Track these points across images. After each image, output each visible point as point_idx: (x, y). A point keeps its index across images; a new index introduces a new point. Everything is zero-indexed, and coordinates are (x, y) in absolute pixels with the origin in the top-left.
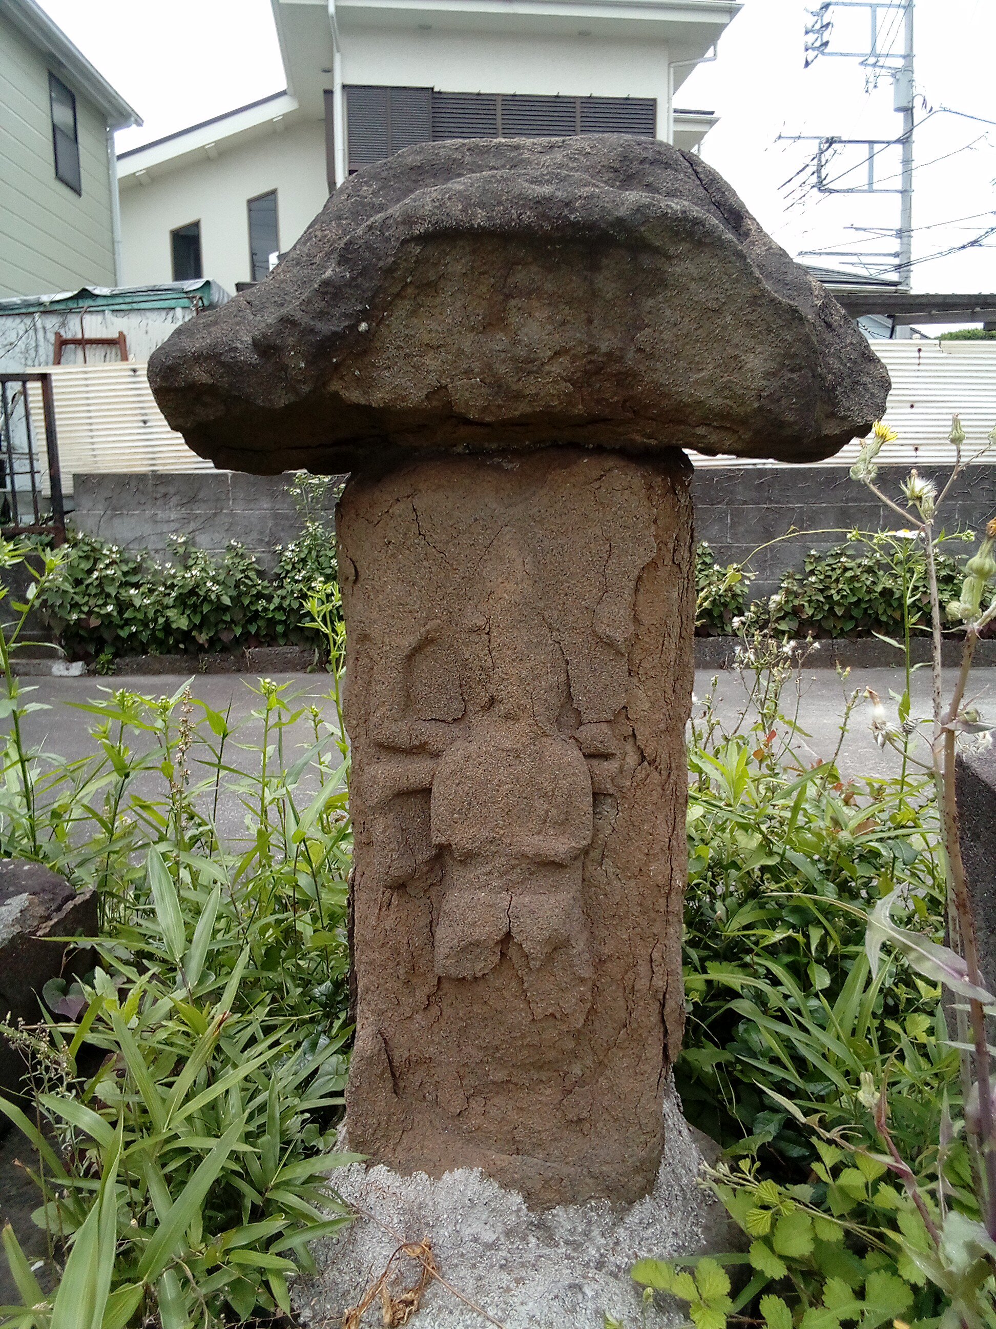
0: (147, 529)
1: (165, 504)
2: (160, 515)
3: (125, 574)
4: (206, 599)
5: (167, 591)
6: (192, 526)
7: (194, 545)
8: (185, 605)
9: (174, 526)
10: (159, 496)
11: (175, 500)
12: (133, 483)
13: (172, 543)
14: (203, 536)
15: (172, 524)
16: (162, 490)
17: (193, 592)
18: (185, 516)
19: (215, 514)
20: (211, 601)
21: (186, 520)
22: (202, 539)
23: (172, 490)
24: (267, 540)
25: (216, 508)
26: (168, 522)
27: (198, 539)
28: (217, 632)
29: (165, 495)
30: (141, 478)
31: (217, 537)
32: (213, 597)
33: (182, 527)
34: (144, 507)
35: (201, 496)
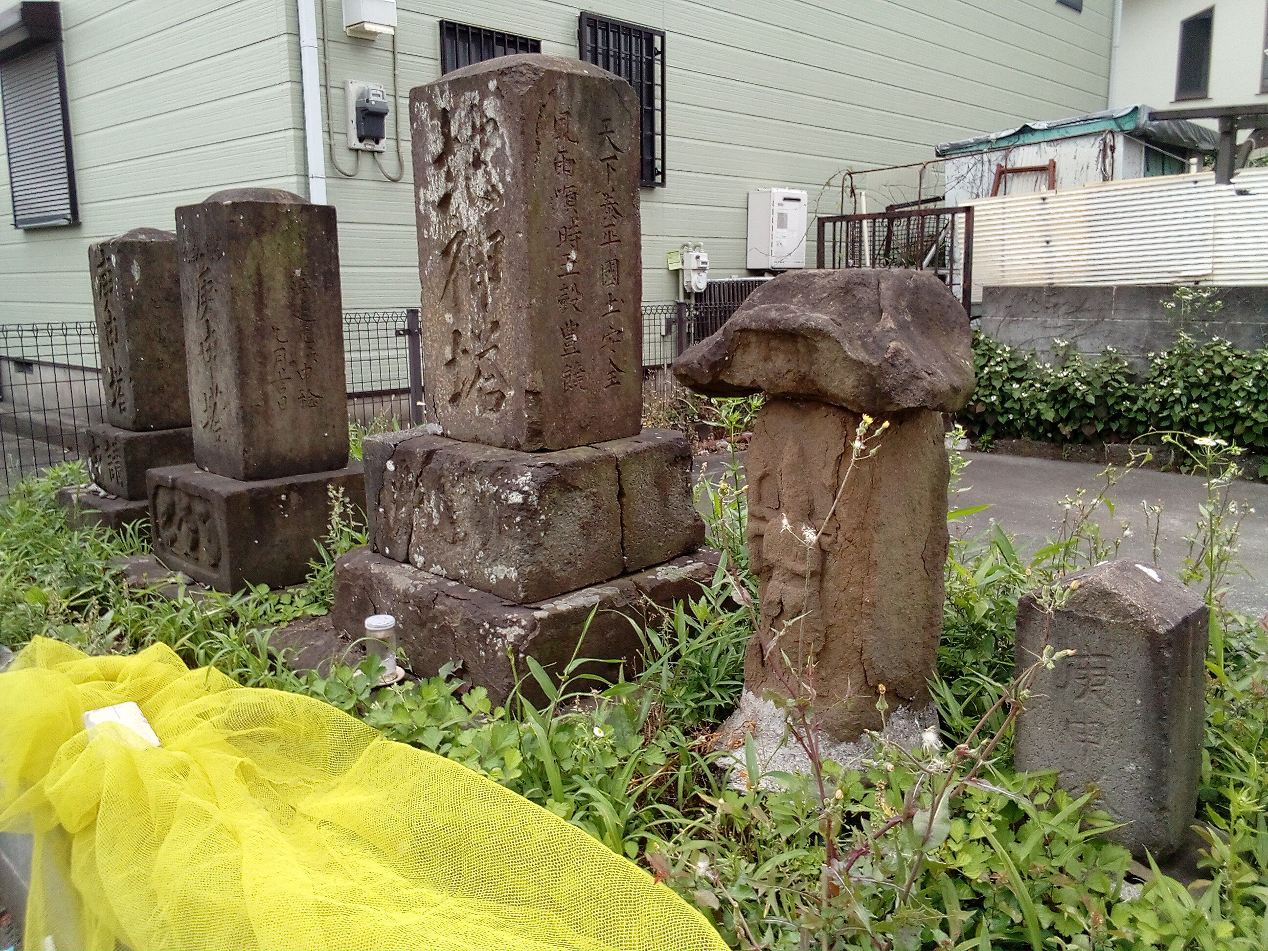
0: (1038, 333)
1: (1054, 313)
2: (1050, 321)
3: (1011, 371)
4: (1073, 397)
5: (1043, 388)
6: (1076, 332)
7: (1075, 348)
8: (1056, 400)
9: (1060, 331)
10: (1050, 305)
11: (1063, 309)
12: (1030, 295)
13: (1055, 347)
14: (1084, 341)
16: (1053, 300)
17: (1063, 389)
18: (1071, 323)
19: (1097, 323)
20: (1077, 399)
21: (1071, 327)
22: (1083, 344)
23: (1061, 301)
24: (1142, 346)
25: (1098, 316)
26: (1055, 328)
27: (1079, 343)
28: (1080, 427)
29: (1055, 305)
30: (1038, 289)
31: (1097, 342)
32: (1079, 395)
33: (1065, 333)
34: (1037, 315)
35: (1087, 306)
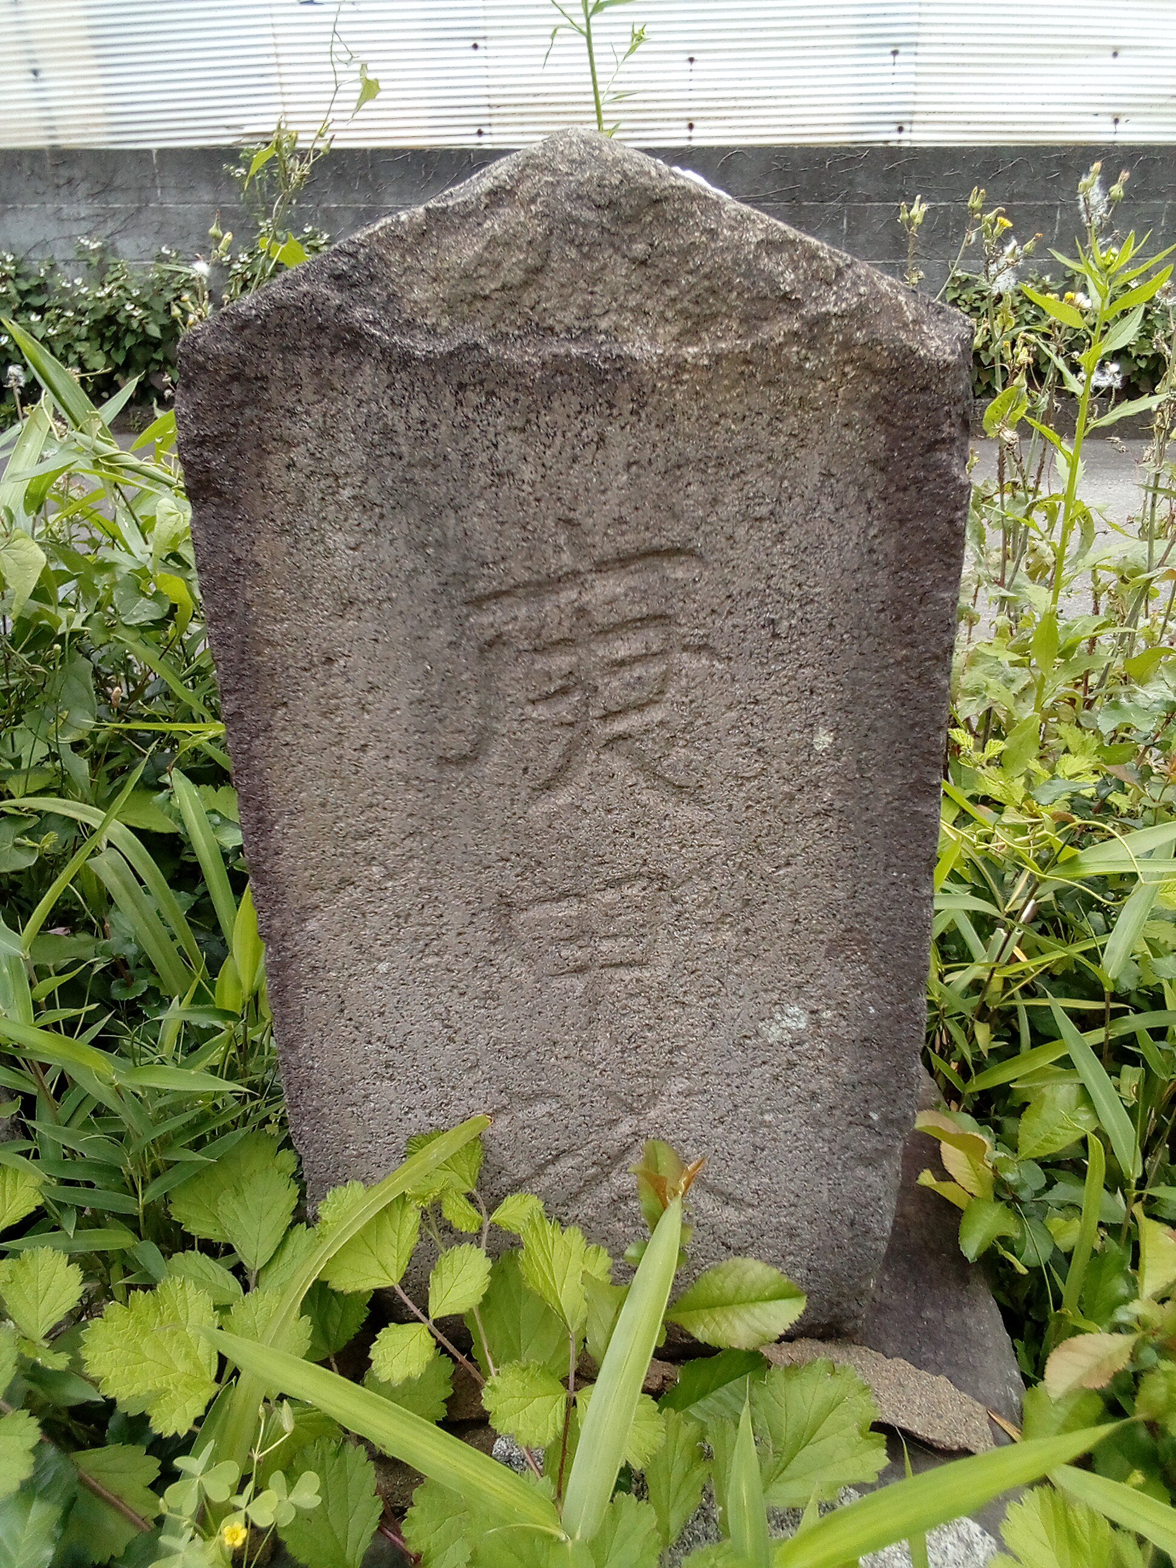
0: (51, 231)
1: (71, 194)
2: (67, 210)
3: (23, 294)
4: (129, 330)
5: (79, 318)
6: (111, 226)
7: (115, 253)
8: (102, 336)
9: (87, 226)
10: (62, 182)
11: (83, 189)
12: (26, 164)
13: (82, 250)
14: (125, 242)
15: (84, 223)
16: (65, 172)
17: (110, 319)
18: (100, 211)
19: (139, 210)
20: (133, 331)
21: (101, 218)
22: (125, 245)
23: (77, 173)
25: (140, 201)
26: (77, 219)
27: (118, 244)
28: (147, 376)
29: (70, 181)
30: (36, 155)
31: (145, 242)
32: (135, 324)
33: (95, 229)
34: (44, 199)
35: (118, 181)
